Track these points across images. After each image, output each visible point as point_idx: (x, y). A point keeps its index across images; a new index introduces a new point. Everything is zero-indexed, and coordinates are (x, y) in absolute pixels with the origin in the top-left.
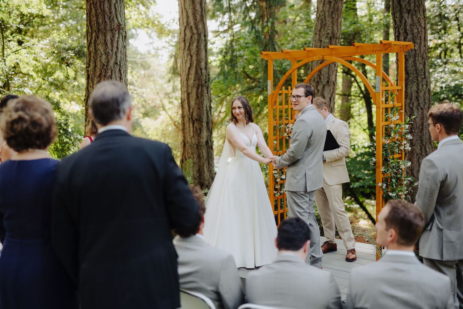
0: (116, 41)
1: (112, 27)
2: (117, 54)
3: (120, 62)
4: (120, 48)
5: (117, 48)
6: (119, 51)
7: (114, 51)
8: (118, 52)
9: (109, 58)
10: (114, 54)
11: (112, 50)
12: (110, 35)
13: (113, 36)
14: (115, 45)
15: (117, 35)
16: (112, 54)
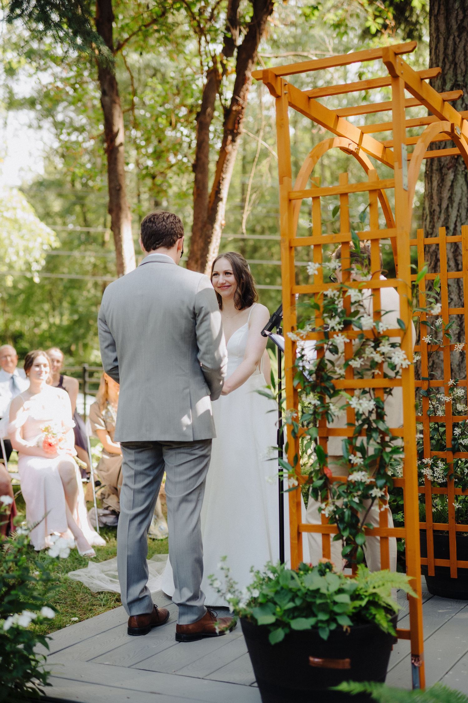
0: (448, 187)
1: (442, 164)
2: (450, 209)
3: (455, 224)
4: (457, 200)
5: (451, 199)
6: (455, 205)
7: (444, 206)
8: (452, 207)
9: (436, 220)
10: (443, 211)
11: (440, 205)
12: (438, 178)
13: (442, 180)
14: (446, 194)
15: (451, 176)
16: (440, 212)
